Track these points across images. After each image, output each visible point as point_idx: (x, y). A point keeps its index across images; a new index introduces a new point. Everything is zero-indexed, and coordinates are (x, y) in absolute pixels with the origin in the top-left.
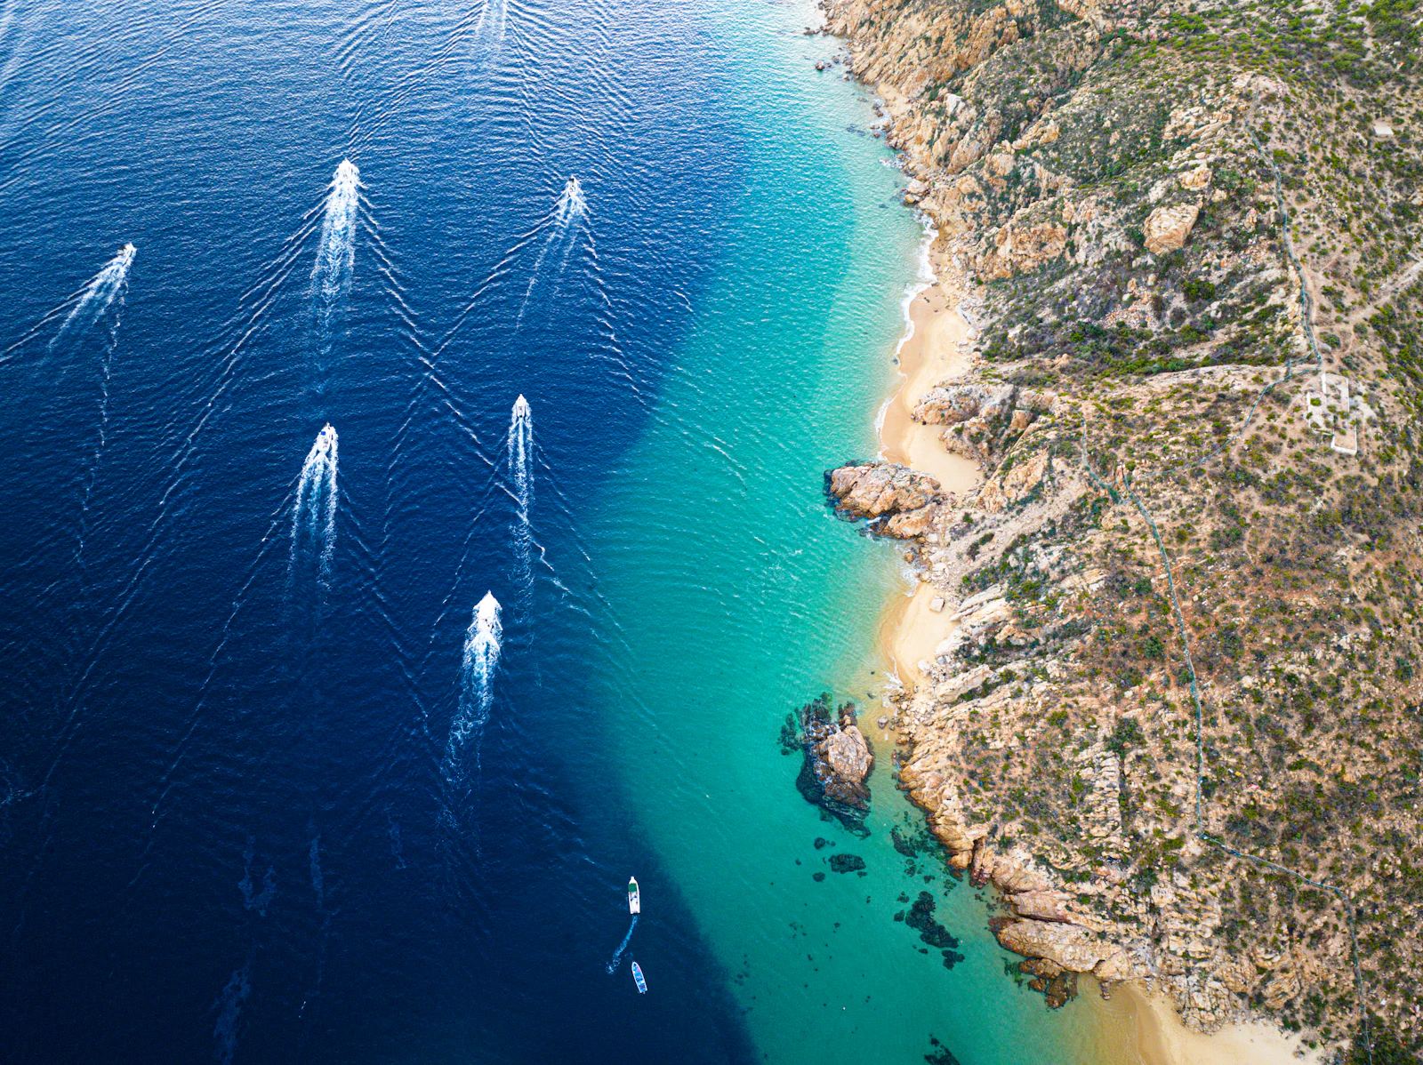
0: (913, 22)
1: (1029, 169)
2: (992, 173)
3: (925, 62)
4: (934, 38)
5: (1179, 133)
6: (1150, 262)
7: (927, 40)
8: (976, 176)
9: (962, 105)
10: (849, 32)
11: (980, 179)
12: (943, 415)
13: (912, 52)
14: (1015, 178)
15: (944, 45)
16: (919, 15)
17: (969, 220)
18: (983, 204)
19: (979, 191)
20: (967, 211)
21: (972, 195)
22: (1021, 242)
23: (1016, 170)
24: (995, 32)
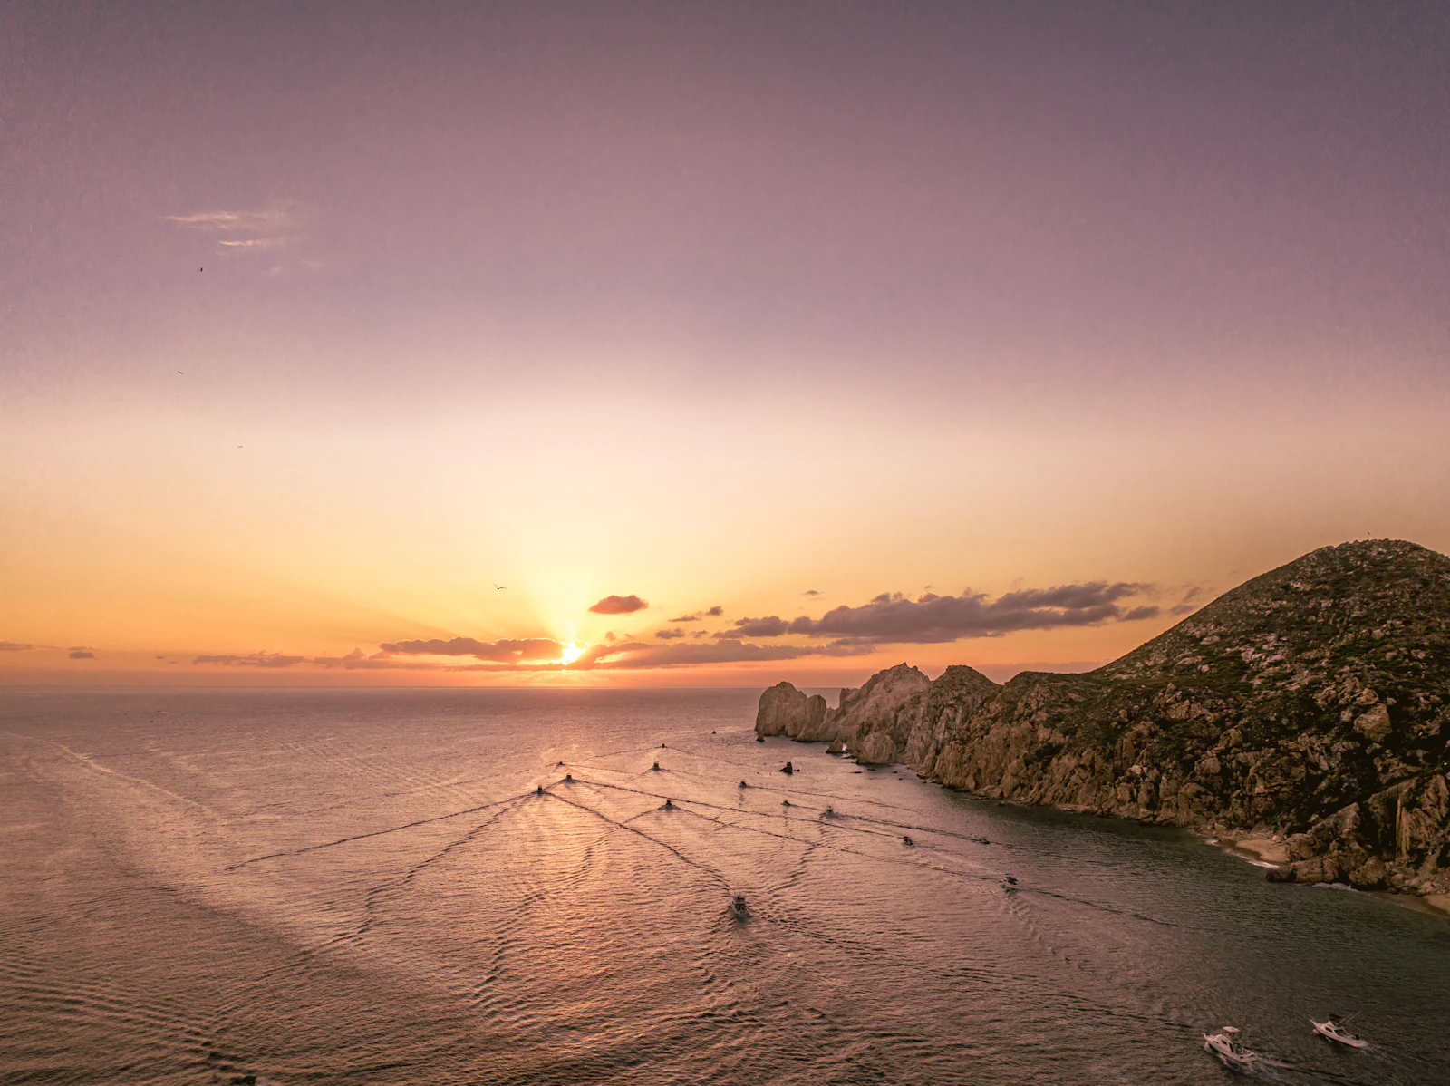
0: (1065, 760)
1: (1234, 762)
2: (1206, 775)
3: (1087, 780)
4: (1087, 764)
5: (1329, 699)
6: (1378, 746)
7: (1083, 767)
8: (1195, 782)
9: (1145, 769)
10: (1005, 795)
11: (1199, 783)
12: (1314, 850)
13: (1073, 778)
14: (1225, 772)
15: (1097, 767)
16: (1068, 756)
17: (1205, 814)
18: (1211, 798)
19: (1202, 789)
20: (1200, 808)
21: (1198, 794)
22: (1271, 777)
23: (1223, 767)
24: (1135, 746)
